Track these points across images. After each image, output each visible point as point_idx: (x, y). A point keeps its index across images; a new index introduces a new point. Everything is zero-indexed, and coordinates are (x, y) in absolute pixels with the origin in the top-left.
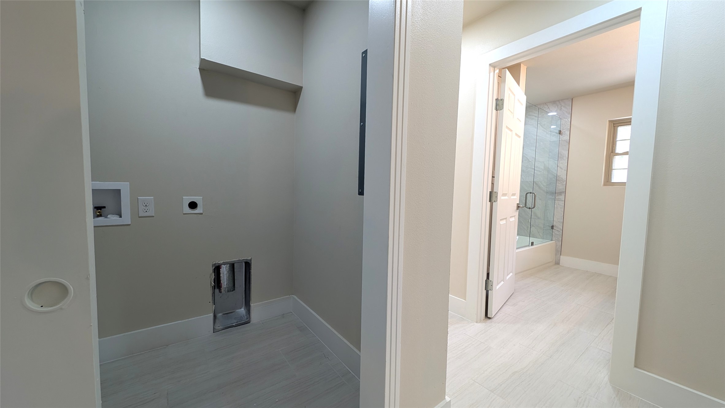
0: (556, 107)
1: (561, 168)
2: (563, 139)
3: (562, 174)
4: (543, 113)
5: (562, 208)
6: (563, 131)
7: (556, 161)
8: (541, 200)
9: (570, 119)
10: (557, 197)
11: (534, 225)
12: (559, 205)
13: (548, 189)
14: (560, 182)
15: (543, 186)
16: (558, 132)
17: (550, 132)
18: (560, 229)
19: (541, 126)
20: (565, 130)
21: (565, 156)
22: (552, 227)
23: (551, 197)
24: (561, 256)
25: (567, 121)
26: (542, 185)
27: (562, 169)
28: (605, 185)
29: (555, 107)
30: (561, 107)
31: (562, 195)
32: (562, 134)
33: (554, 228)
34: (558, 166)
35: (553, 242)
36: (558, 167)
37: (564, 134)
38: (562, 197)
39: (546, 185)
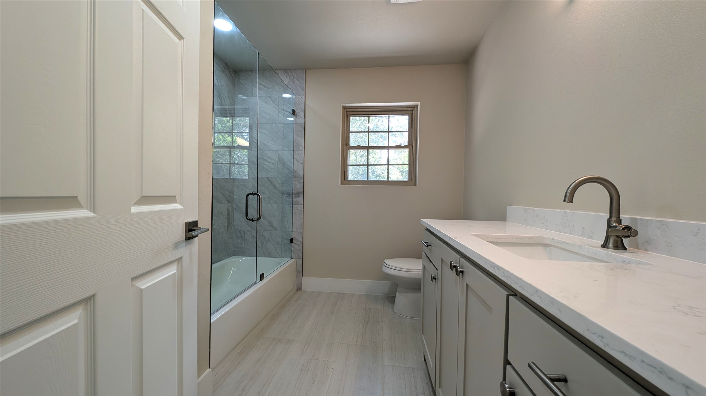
0: (288, 77)
1: (297, 160)
2: (298, 123)
3: (298, 167)
4: (274, 84)
5: (301, 213)
6: (298, 111)
7: (292, 150)
8: (276, 204)
9: (304, 96)
10: (295, 200)
11: (270, 240)
12: (297, 209)
13: (284, 188)
14: (297, 179)
15: (278, 185)
16: (292, 112)
17: (282, 111)
18: (300, 242)
19: (272, 100)
20: (299, 111)
21: (300, 144)
22: (291, 241)
23: (288, 199)
24: (303, 278)
25: (301, 98)
26: (276, 183)
27: (299, 162)
28: (342, 184)
29: (287, 77)
30: (293, 78)
31: (300, 197)
32: (296, 116)
33: (294, 241)
34: (293, 158)
35: (293, 260)
36: (294, 159)
37: (299, 116)
38: (300, 199)
39: (281, 183)
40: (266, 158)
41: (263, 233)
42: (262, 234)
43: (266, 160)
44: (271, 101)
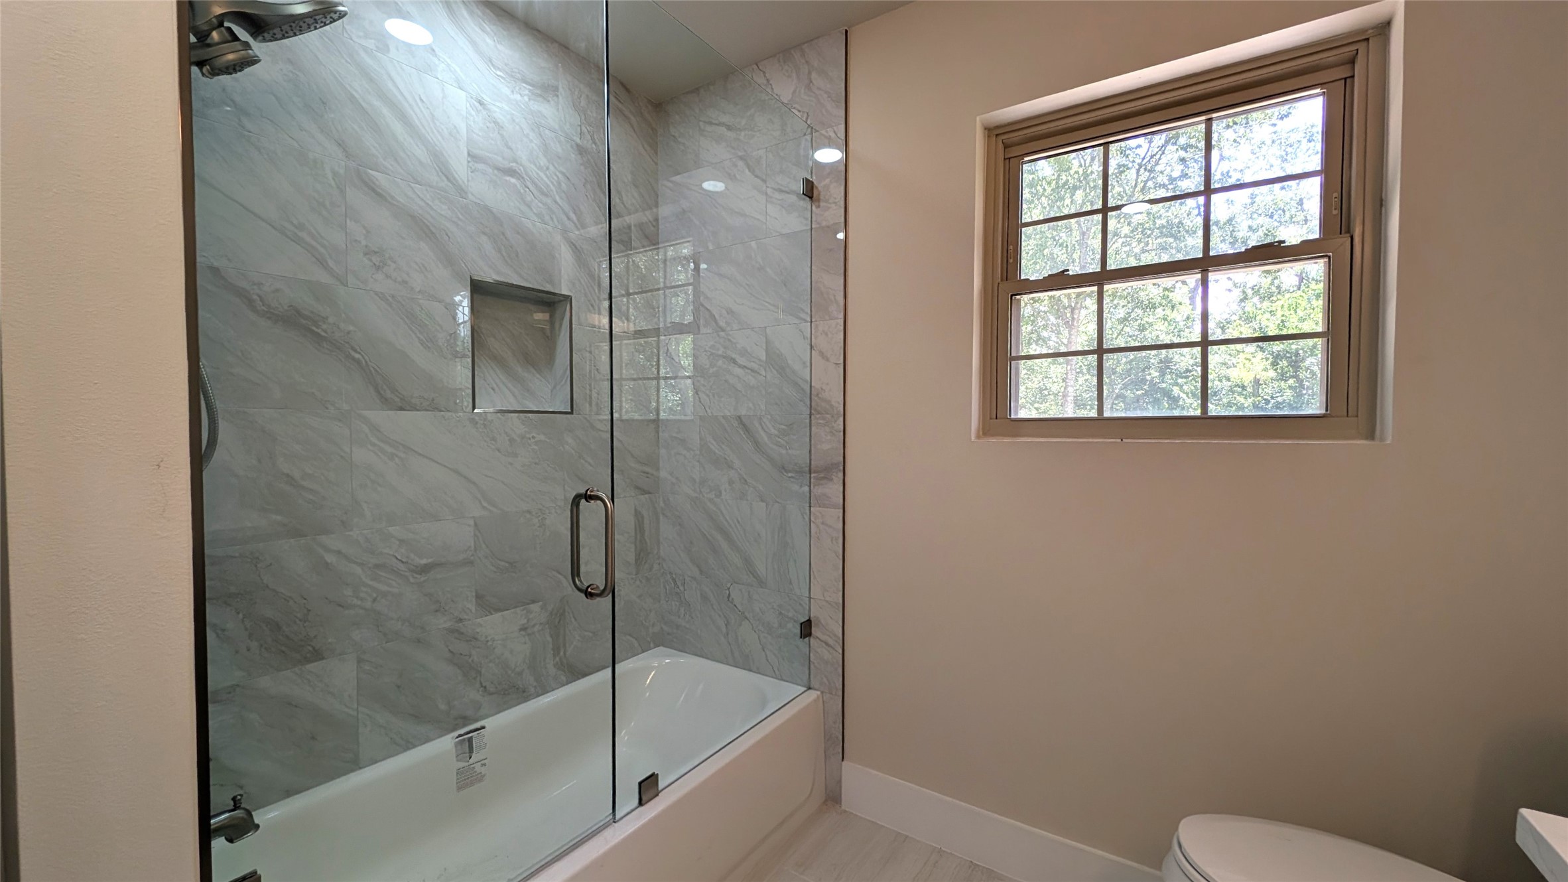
0: (794, 75)
1: (821, 354)
2: (824, 224)
3: (827, 380)
4: (752, 110)
5: (837, 539)
6: (823, 183)
7: (806, 321)
8: (762, 501)
9: (843, 126)
10: (817, 491)
11: (746, 614)
12: (823, 523)
13: (784, 452)
14: (824, 419)
15: (766, 439)
16: (800, 188)
17: (777, 195)
18: (835, 635)
19: (749, 167)
20: (827, 181)
21: (832, 298)
22: (806, 629)
23: (796, 487)
24: (843, 763)
25: (833, 135)
26: (762, 433)
27: (828, 360)
28: (986, 431)
29: (789, 76)
30: (810, 73)
31: (831, 480)
32: (819, 200)
33: (815, 631)
34: (811, 347)
35: (813, 695)
36: (813, 352)
37: (827, 201)
38: (833, 490)
39: (776, 432)
40: (734, 356)
41: (729, 589)
42: (728, 592)
43: (734, 361)
44: (747, 171)
